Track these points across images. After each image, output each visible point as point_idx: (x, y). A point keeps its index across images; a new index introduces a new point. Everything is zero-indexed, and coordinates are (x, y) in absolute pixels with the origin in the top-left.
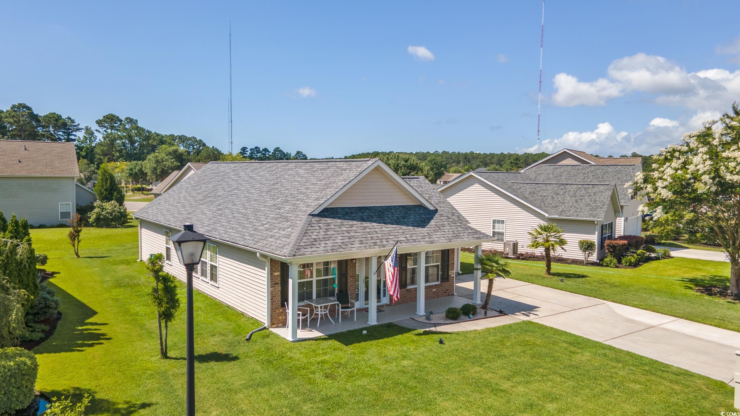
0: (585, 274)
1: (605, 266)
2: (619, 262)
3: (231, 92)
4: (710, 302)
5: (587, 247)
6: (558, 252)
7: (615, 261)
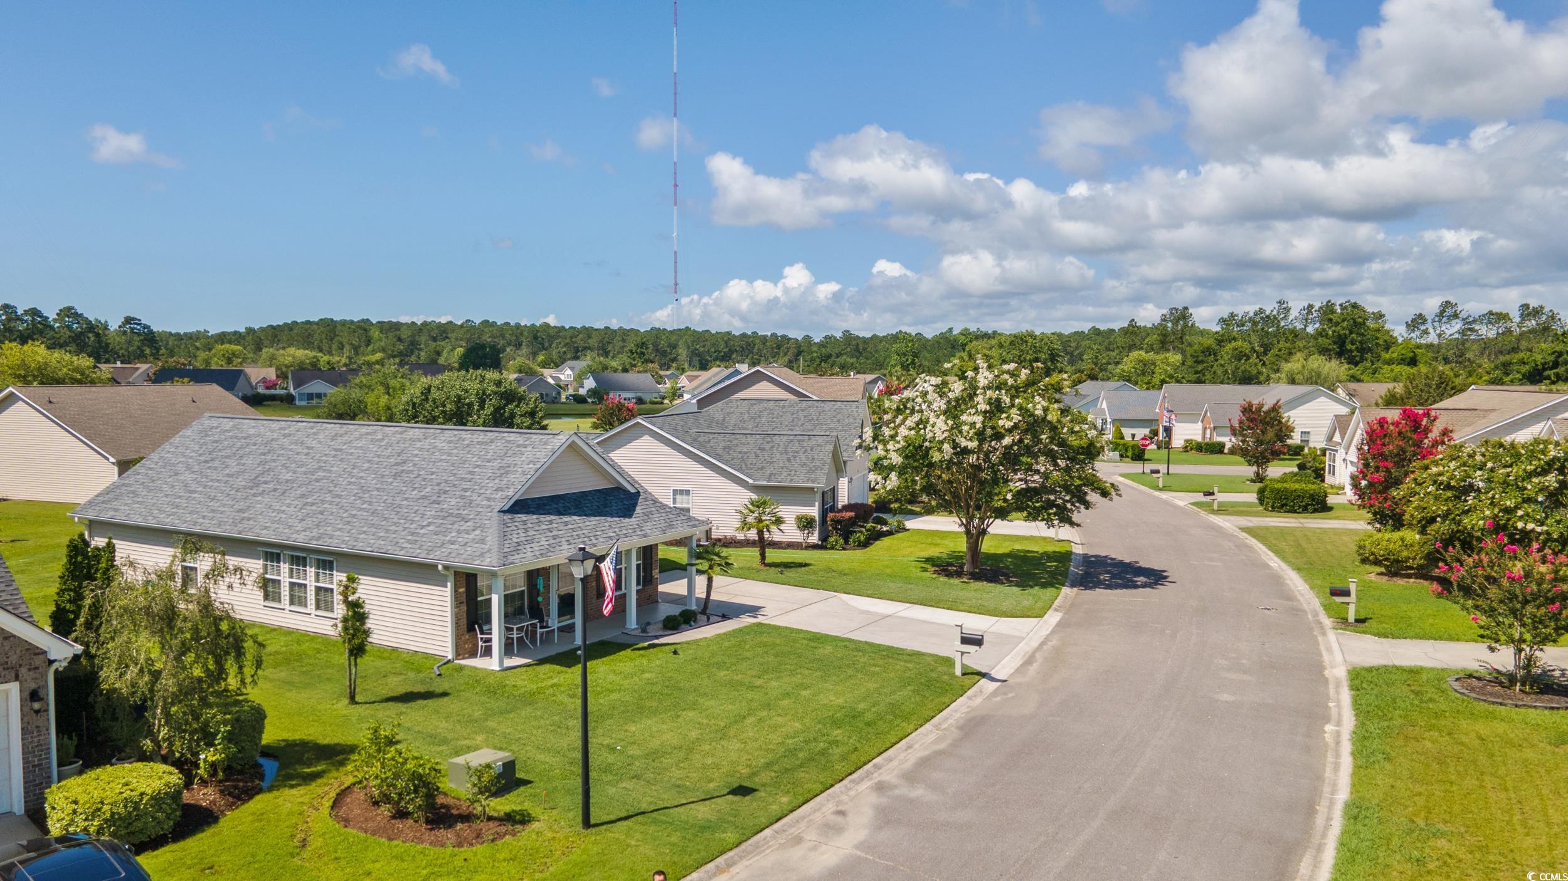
0: (807, 562)
1: (830, 549)
2: (846, 542)
4: (945, 583)
5: (806, 524)
6: (776, 535)
7: (841, 541)
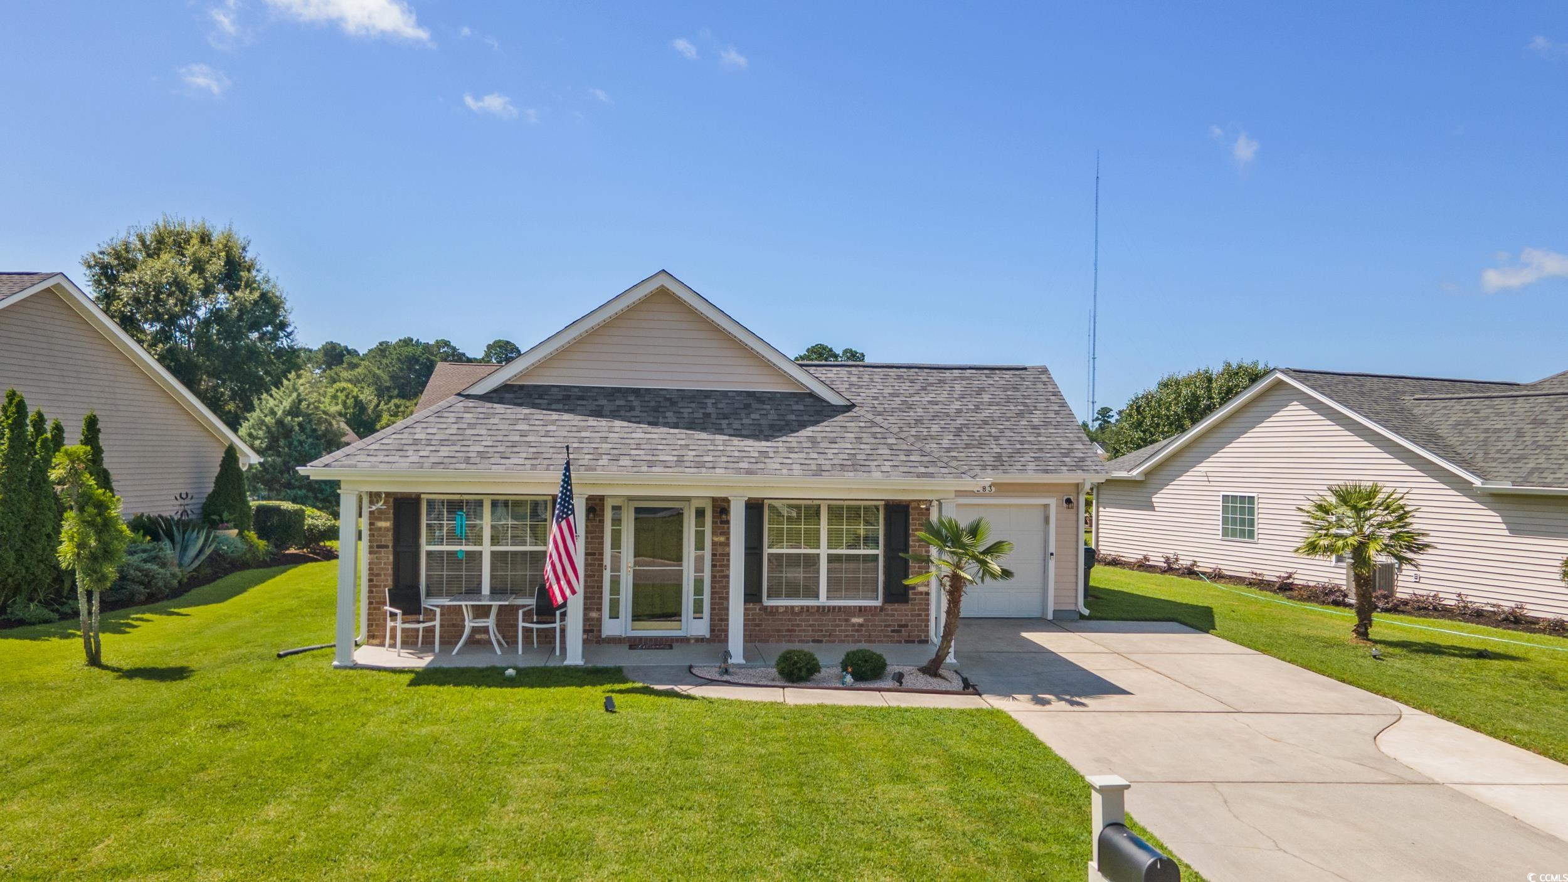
3: (1095, 296)
